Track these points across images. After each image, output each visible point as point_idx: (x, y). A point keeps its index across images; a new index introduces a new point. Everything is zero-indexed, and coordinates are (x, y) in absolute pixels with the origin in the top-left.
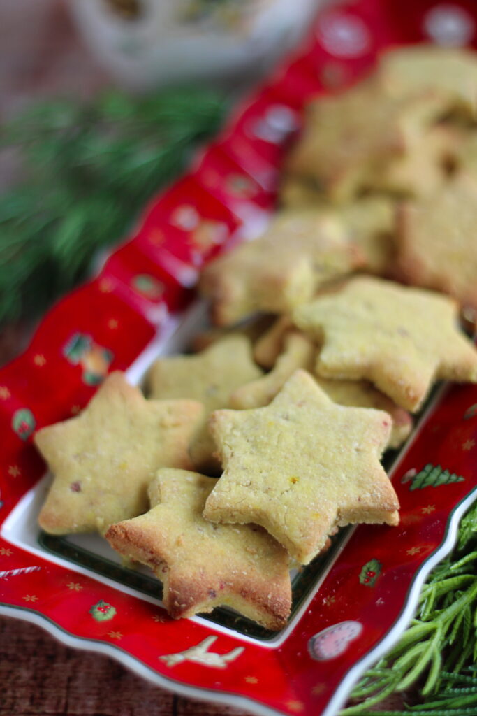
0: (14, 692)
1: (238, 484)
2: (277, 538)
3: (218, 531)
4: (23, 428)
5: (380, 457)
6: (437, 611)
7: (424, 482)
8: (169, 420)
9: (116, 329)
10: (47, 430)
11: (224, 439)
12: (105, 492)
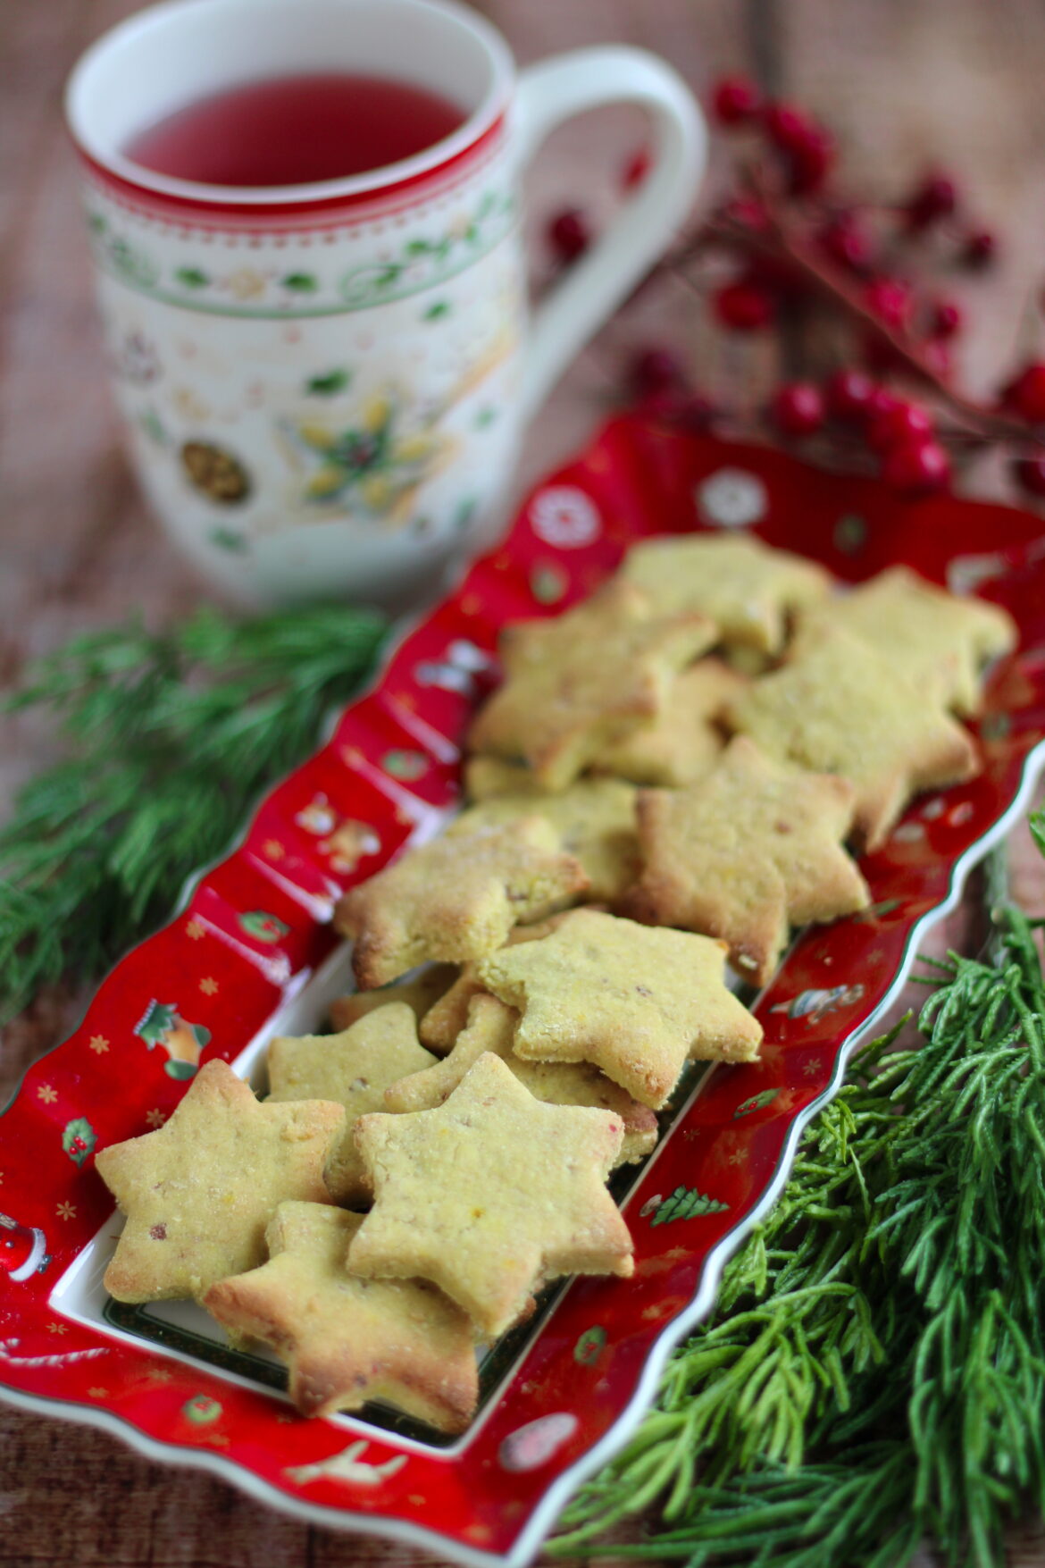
0: (73, 1533)
1: (396, 1220)
2: (454, 1298)
3: (370, 1290)
4: (77, 1144)
5: (607, 1178)
6: (689, 1398)
7: (672, 1213)
8: (295, 1129)
9: (214, 995)
10: (112, 1148)
11: (376, 1156)
12: (202, 1238)
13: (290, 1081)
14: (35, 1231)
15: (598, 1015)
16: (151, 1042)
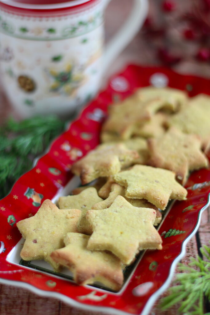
1: (100, 234)
2: (117, 255)
3: (93, 253)
4: (11, 221)
7: (170, 235)
8: (69, 216)
9: (44, 187)
10: (21, 221)
11: (93, 220)
12: (47, 242)
13: (65, 207)
14: (2, 242)
15: (147, 187)
16: (29, 197)
